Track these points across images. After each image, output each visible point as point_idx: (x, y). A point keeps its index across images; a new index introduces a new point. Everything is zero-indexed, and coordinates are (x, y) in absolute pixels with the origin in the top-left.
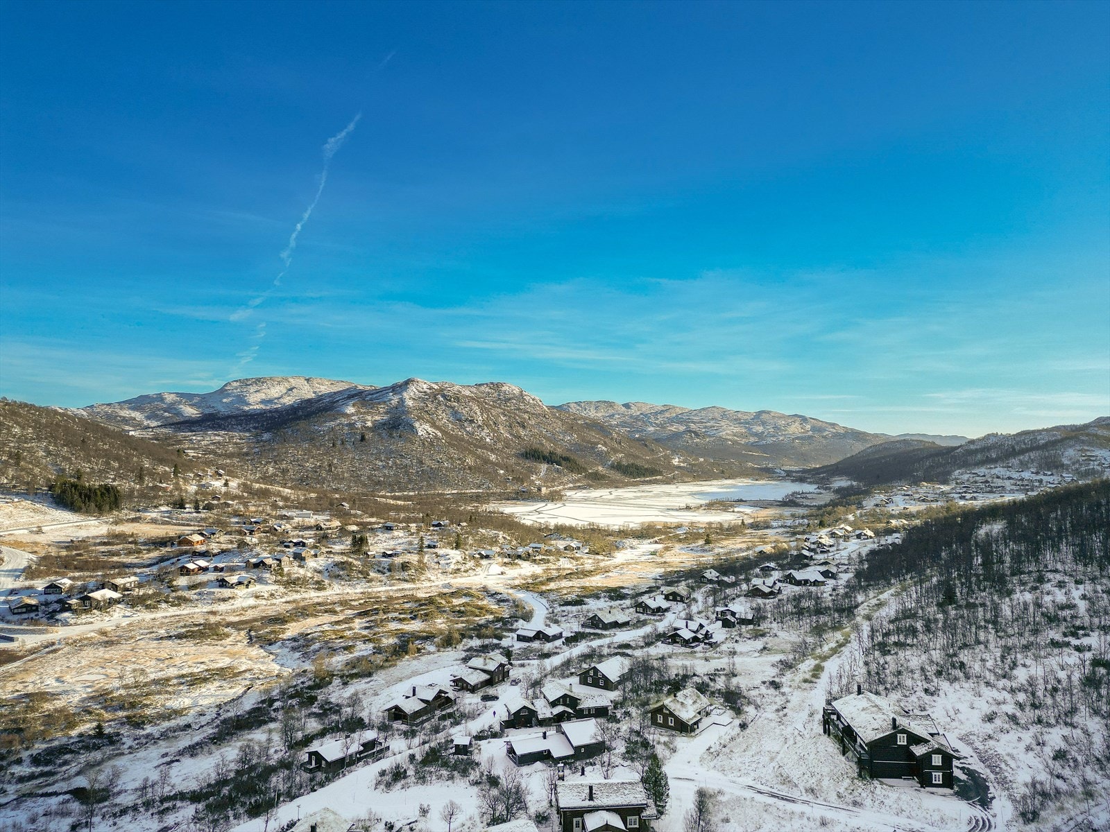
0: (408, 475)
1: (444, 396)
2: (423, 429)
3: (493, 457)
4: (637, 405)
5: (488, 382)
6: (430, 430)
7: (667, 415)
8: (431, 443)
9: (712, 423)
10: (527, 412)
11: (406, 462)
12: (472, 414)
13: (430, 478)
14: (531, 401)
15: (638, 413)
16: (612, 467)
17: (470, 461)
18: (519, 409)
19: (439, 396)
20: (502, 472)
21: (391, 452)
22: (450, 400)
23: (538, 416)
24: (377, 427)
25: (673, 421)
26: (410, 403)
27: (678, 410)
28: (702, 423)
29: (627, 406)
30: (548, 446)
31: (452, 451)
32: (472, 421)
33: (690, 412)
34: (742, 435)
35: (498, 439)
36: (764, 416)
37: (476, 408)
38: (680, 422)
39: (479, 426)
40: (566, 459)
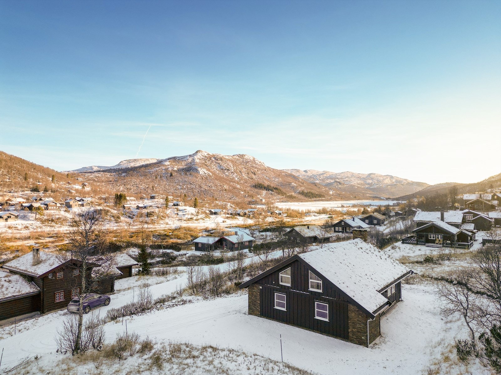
0: (193, 193)
1: (215, 158)
2: (202, 171)
3: (238, 186)
4: (311, 171)
5: (238, 154)
6: (206, 172)
7: (325, 175)
8: (206, 178)
9: (347, 179)
10: (257, 168)
11: (193, 186)
12: (229, 166)
13: (205, 194)
14: (259, 163)
15: (311, 175)
16: (299, 193)
17: (226, 187)
18: (253, 167)
19: (212, 158)
20: (242, 193)
21: (185, 181)
22: (218, 160)
23: (262, 170)
24: (179, 171)
25: (328, 178)
26: (197, 161)
27: (330, 173)
28: (342, 179)
29: (305, 171)
30: (266, 183)
31: (217, 182)
32: (228, 170)
33: (336, 174)
34: (361, 184)
35: (241, 179)
36: (372, 176)
37: (230, 164)
38: (332, 179)
39: (232, 172)
40: (276, 189)
